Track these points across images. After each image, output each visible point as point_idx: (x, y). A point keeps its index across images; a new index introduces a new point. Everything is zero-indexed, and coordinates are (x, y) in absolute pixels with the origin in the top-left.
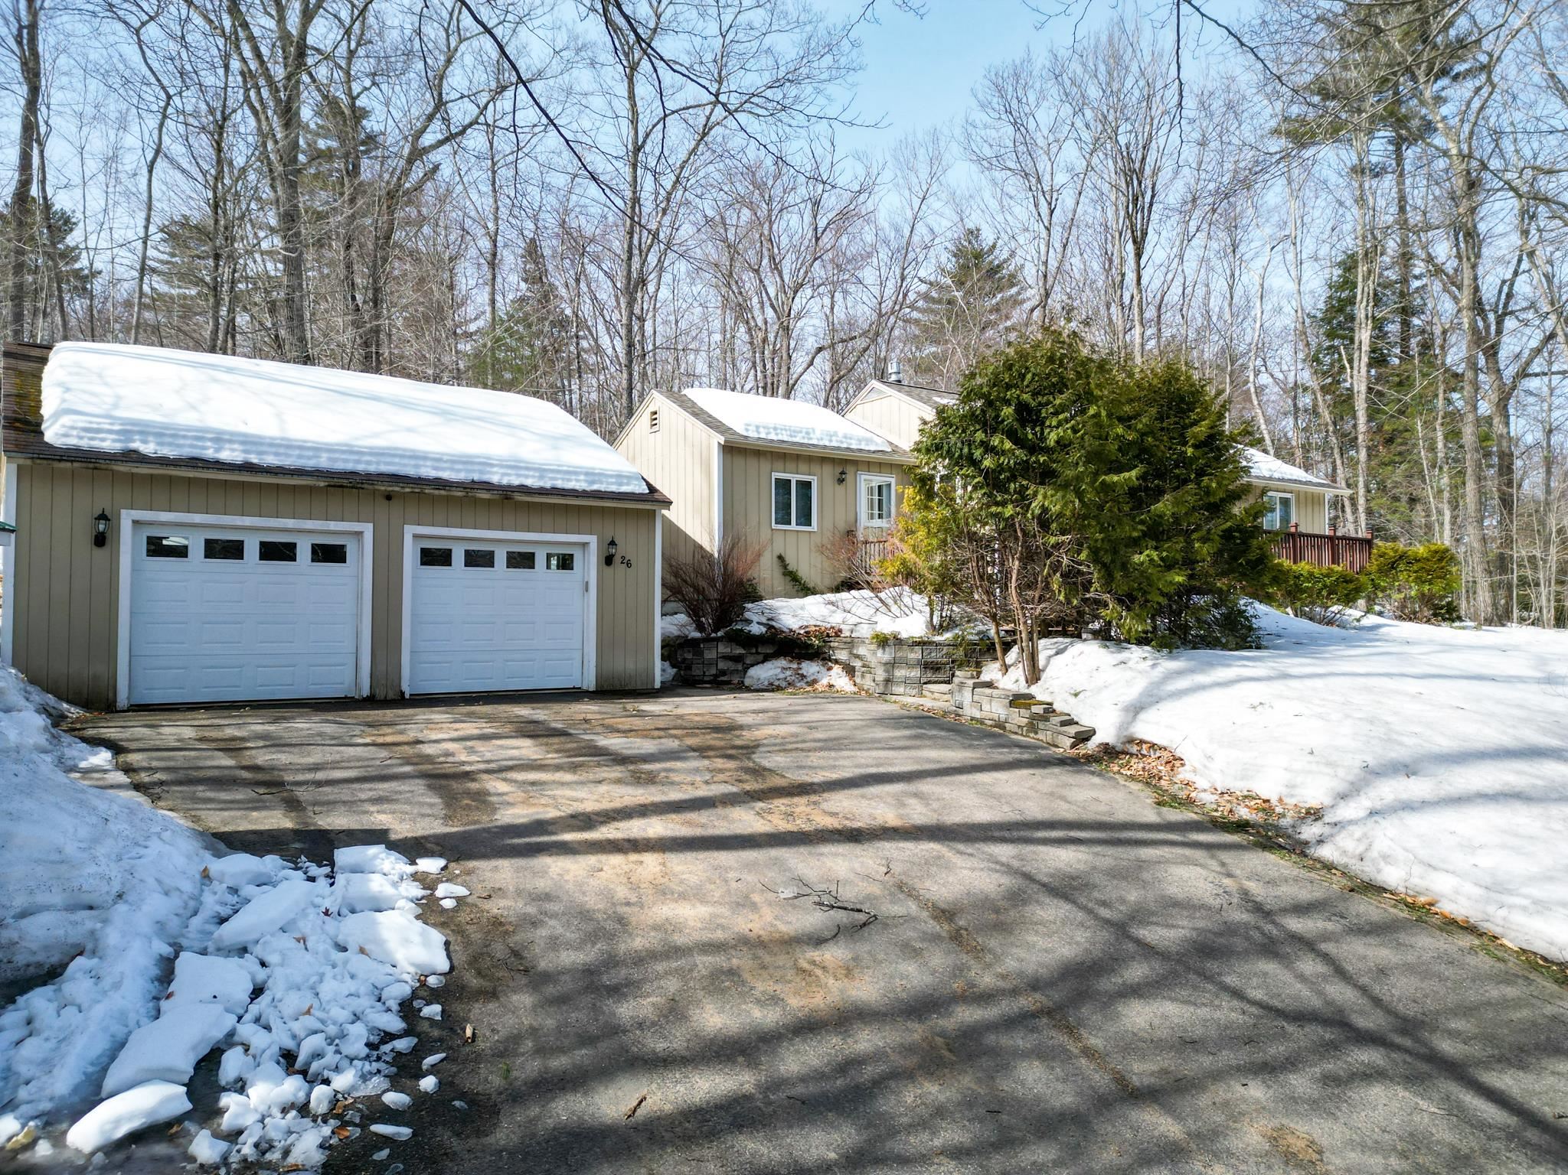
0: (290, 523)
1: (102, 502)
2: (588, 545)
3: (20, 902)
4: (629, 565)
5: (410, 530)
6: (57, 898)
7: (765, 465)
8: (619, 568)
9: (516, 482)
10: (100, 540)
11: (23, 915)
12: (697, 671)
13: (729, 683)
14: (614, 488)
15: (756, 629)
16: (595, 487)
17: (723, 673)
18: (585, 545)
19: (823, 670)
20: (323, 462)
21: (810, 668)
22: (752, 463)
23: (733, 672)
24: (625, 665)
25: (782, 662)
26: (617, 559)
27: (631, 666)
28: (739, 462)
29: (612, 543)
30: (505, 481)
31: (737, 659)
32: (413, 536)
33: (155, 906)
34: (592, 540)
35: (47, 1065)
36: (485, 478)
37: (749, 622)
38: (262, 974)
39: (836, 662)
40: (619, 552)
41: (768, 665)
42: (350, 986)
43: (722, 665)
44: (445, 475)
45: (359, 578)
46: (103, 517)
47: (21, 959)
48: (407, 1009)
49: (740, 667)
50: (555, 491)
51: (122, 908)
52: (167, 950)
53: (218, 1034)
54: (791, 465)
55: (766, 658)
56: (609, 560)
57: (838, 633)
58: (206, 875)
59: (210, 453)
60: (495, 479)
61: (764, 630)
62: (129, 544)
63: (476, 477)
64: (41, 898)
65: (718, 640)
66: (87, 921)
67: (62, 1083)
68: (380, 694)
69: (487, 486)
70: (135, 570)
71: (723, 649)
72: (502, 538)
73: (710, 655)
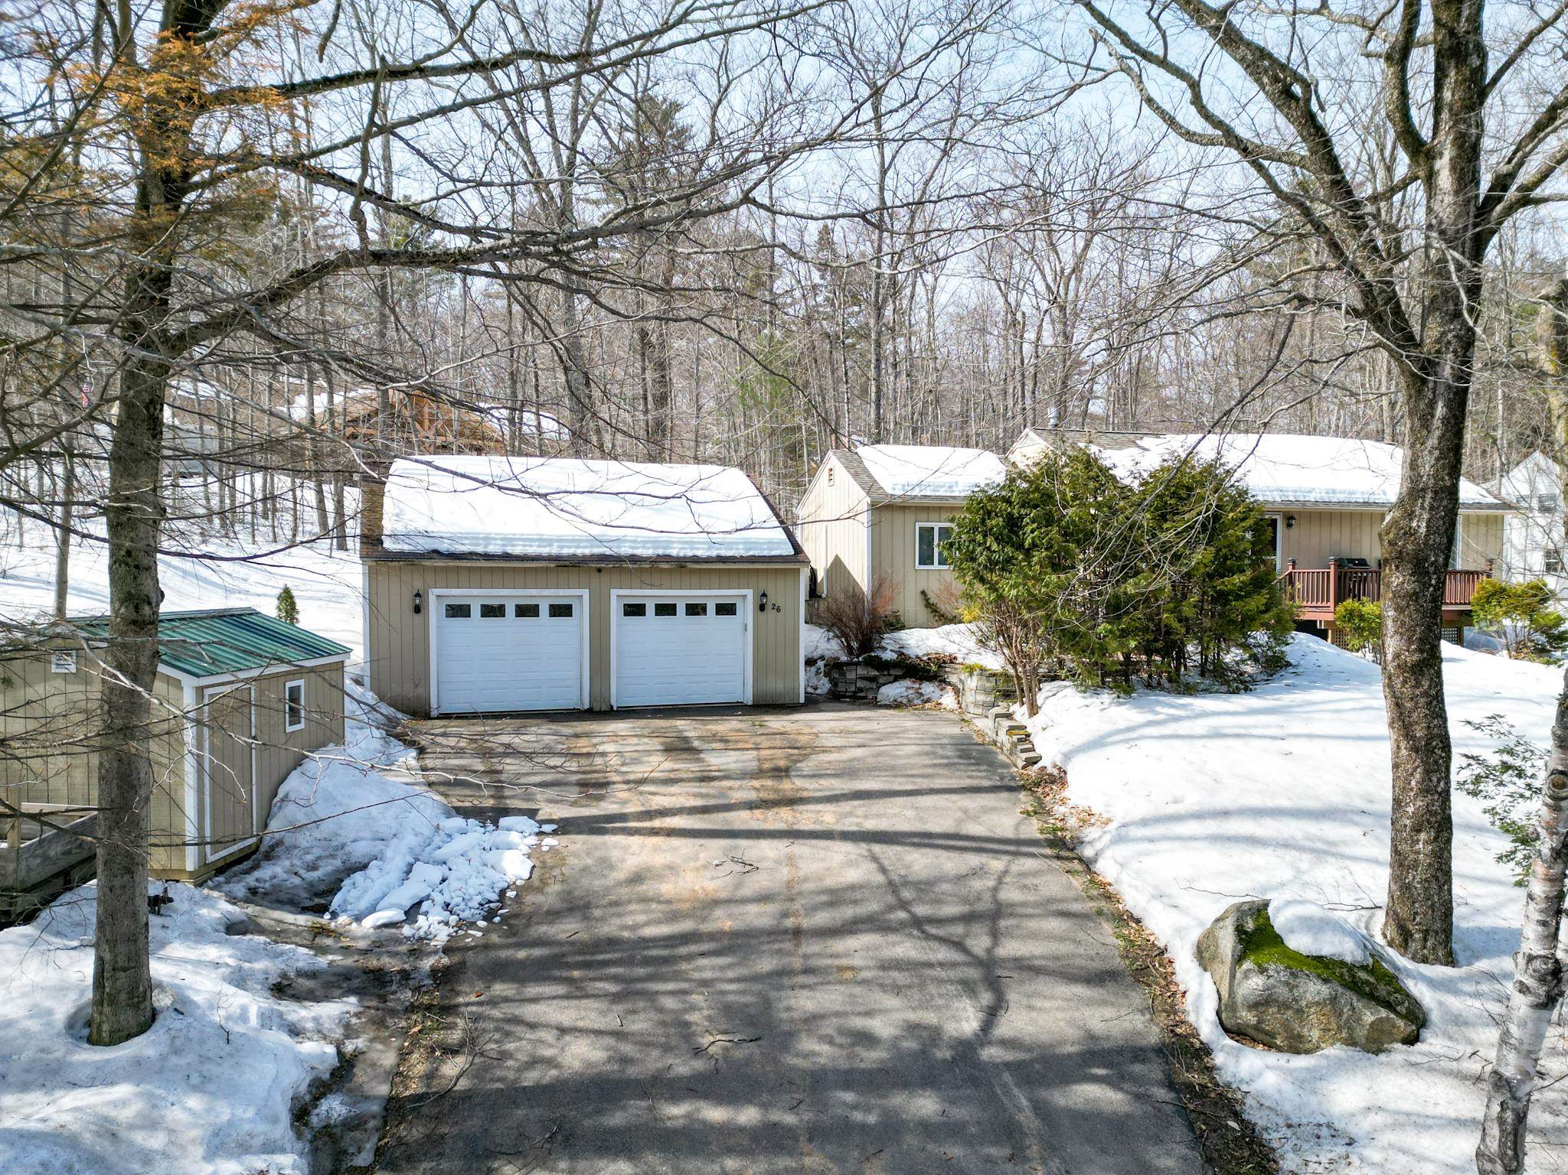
0: (534, 592)
1: (418, 585)
2: (745, 597)
3: (353, 836)
4: (778, 610)
5: (614, 593)
6: (367, 834)
7: (910, 517)
8: (770, 613)
9: (690, 553)
10: (417, 609)
11: (354, 841)
12: (841, 688)
13: (865, 698)
14: (766, 553)
15: (888, 656)
16: (751, 553)
17: (861, 690)
18: (744, 596)
19: (937, 690)
20: (554, 550)
21: (928, 688)
22: (898, 517)
23: (868, 690)
24: (776, 686)
25: (908, 683)
26: (769, 607)
27: (780, 686)
28: (886, 516)
29: (764, 595)
30: (682, 554)
31: (872, 679)
32: (618, 596)
33: (410, 840)
34: (749, 593)
35: (359, 898)
36: (668, 552)
37: (884, 649)
38: (447, 873)
39: (949, 684)
40: (770, 601)
41: (897, 684)
42: (483, 881)
43: (860, 684)
44: (639, 552)
45: (581, 626)
46: (418, 595)
47: (353, 860)
48: (502, 893)
49: (874, 686)
50: (721, 559)
51: (395, 840)
52: (412, 860)
53: (424, 894)
54: (934, 515)
55: (896, 679)
56: (762, 608)
57: (953, 660)
58: (438, 828)
59: (480, 549)
60: (674, 552)
61: (895, 656)
62: (435, 610)
63: (660, 552)
64: (361, 835)
65: (857, 664)
66: (380, 845)
67: (363, 904)
68: (597, 708)
69: (667, 558)
70: (439, 627)
71: (861, 671)
72: (680, 595)
73: (851, 676)
